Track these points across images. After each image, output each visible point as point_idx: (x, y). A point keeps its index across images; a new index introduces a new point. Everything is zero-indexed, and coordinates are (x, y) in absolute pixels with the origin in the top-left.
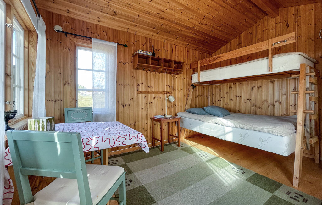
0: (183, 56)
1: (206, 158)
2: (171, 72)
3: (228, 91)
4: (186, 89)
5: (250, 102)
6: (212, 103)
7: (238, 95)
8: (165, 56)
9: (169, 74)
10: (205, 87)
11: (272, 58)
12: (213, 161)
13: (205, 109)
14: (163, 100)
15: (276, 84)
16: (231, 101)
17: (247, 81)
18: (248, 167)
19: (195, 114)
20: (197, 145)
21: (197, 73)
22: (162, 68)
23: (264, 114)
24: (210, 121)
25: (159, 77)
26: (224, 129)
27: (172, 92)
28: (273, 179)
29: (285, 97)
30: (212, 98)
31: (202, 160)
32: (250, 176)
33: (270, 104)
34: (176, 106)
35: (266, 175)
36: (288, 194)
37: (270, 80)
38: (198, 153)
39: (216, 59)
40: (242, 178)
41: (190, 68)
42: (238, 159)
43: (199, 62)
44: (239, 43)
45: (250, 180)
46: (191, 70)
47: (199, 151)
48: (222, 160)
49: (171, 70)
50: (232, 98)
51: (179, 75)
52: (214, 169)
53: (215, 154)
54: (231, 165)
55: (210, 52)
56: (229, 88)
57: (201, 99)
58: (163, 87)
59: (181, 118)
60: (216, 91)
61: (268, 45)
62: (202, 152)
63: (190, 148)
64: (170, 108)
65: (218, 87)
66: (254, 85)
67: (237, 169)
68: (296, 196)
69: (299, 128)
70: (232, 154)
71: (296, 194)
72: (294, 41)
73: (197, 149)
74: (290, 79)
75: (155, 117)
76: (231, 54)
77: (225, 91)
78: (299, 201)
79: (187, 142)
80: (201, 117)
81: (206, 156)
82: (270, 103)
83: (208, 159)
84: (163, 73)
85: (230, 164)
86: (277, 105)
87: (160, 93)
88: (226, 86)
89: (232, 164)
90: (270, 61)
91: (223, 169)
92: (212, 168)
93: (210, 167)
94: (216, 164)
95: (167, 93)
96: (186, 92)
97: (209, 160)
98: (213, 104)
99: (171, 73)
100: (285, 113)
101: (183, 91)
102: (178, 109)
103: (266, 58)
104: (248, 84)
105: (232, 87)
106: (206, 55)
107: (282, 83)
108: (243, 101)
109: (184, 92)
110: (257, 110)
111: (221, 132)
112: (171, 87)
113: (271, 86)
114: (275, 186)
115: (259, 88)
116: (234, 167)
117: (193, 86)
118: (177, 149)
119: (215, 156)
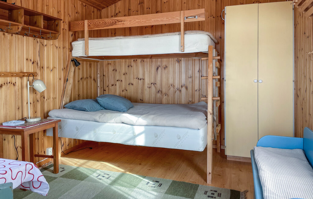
0: (56, 7)
1: (108, 180)
2: (36, 34)
3: (127, 71)
4: (62, 67)
5: (155, 87)
6: (102, 89)
7: (141, 76)
8: (23, 3)
9: (31, 39)
10: (93, 63)
11: (184, 34)
12: (119, 181)
13: (99, 101)
14: (20, 90)
15: (183, 63)
16: (131, 85)
17: (151, 58)
18: (163, 176)
19: (84, 110)
20: (86, 162)
21: (84, 40)
22: (20, 27)
23: (170, 102)
24: (113, 121)
25: (11, 43)
26: (133, 129)
27: (38, 72)
28: (190, 182)
29: (190, 80)
30: (103, 81)
31: (103, 184)
32: (168, 187)
33: (176, 90)
34: (46, 99)
35: (182, 180)
36: (206, 194)
37: (176, 58)
38: (94, 176)
39: (116, 22)
40: (161, 193)
41: (70, 30)
42: (149, 168)
43: (86, 22)
44: (141, 2)
45: (169, 192)
46: (71, 33)
47: (94, 172)
48: (132, 176)
49: (38, 32)
50: (132, 81)
51: (51, 42)
52: (124, 192)
53: (119, 171)
54: (144, 179)
55: (99, 5)
56: (128, 66)
57: (87, 83)
58: (19, 62)
59: (60, 121)
60: (108, 70)
61: (180, 18)
62: (98, 172)
63: (77, 171)
64: (34, 103)
65: (112, 64)
66: (159, 64)
67: (153, 183)
68: (212, 194)
69: (210, 117)
70: (140, 164)
71: (212, 191)
72: (204, 19)
73: (89, 169)
74: (195, 59)
75: (4, 124)
76: (137, 20)
77: (123, 71)
78: (215, 198)
79: (68, 162)
80: (97, 116)
81: (107, 176)
82: (176, 87)
83: (111, 180)
84: (20, 36)
85: (142, 178)
86: (183, 90)
87: (12, 75)
88: (124, 63)
89: (144, 177)
90: (183, 38)
91: (136, 189)
92: (121, 193)
93: (119, 191)
94: (126, 184)
95: (29, 75)
96: (62, 73)
97: (114, 182)
98: (104, 90)
99: (35, 37)
100: (190, 99)
101: (57, 71)
102: (49, 104)
103: (178, 33)
104: (152, 62)
105: (132, 65)
106: (92, 10)
107: (188, 62)
108: (146, 85)
109: (59, 73)
110: (163, 98)
111: (130, 135)
112: (35, 64)
113: (177, 66)
114: (193, 189)
115: (165, 68)
116: (149, 181)
117: (76, 62)
118: (55, 178)
119: (119, 173)
